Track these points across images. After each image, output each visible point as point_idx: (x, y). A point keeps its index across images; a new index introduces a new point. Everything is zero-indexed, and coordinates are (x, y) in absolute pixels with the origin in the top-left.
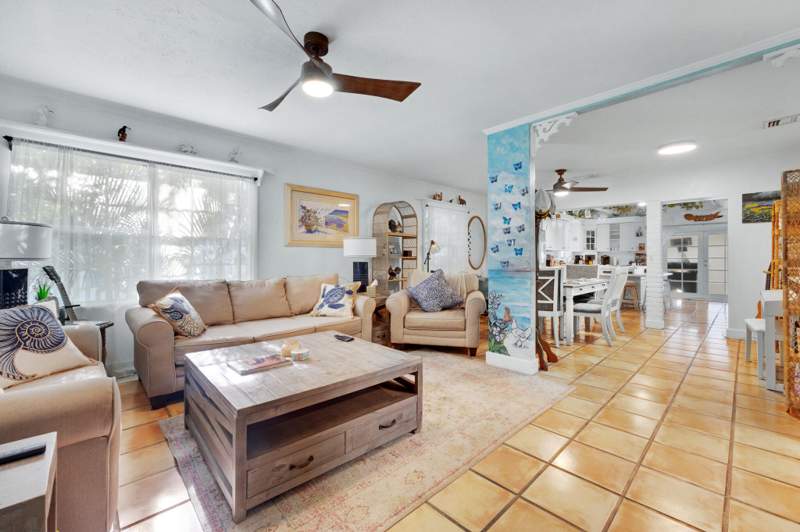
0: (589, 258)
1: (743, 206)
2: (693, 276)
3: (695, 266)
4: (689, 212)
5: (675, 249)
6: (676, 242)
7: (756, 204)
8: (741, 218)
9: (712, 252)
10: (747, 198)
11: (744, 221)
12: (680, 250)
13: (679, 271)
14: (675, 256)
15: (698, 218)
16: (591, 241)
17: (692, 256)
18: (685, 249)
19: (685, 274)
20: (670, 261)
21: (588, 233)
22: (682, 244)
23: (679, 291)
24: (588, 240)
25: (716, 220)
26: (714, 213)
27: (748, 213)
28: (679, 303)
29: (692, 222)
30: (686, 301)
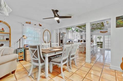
0: (81, 41)
1: (116, 21)
2: (102, 45)
3: (102, 42)
4: (101, 31)
5: (98, 39)
6: (98, 37)
7: (121, 20)
8: (115, 26)
9: (106, 39)
10: (118, 18)
11: (117, 27)
12: (99, 39)
13: (99, 43)
14: (98, 40)
15: (103, 32)
16: (82, 37)
17: (102, 40)
18: (100, 39)
19: (100, 44)
20: (97, 41)
21: (81, 36)
22: (100, 38)
23: (99, 48)
24: (81, 37)
25: (107, 33)
26: (106, 31)
27: (118, 24)
28: (99, 50)
29: (102, 33)
30: (101, 50)
